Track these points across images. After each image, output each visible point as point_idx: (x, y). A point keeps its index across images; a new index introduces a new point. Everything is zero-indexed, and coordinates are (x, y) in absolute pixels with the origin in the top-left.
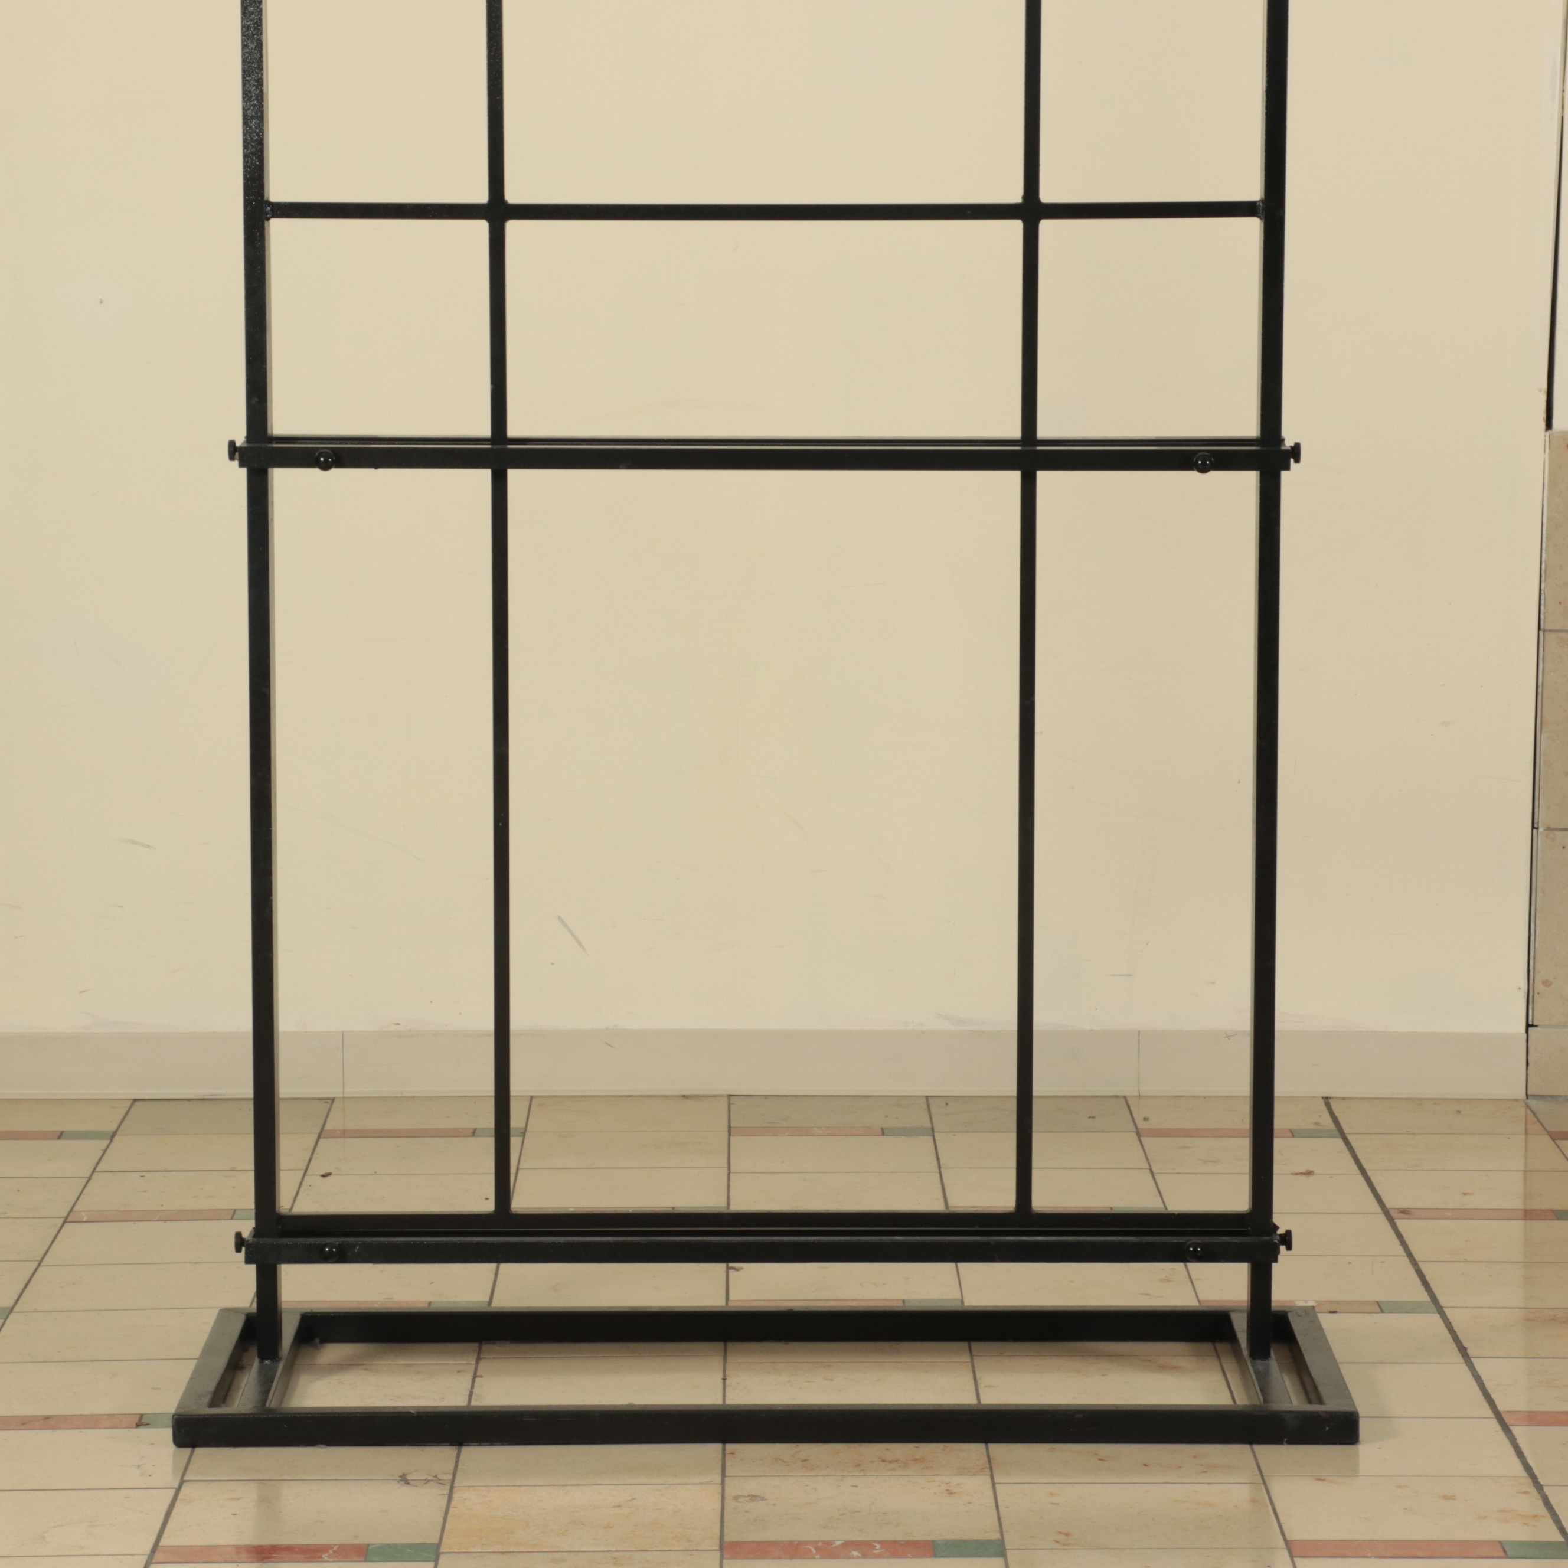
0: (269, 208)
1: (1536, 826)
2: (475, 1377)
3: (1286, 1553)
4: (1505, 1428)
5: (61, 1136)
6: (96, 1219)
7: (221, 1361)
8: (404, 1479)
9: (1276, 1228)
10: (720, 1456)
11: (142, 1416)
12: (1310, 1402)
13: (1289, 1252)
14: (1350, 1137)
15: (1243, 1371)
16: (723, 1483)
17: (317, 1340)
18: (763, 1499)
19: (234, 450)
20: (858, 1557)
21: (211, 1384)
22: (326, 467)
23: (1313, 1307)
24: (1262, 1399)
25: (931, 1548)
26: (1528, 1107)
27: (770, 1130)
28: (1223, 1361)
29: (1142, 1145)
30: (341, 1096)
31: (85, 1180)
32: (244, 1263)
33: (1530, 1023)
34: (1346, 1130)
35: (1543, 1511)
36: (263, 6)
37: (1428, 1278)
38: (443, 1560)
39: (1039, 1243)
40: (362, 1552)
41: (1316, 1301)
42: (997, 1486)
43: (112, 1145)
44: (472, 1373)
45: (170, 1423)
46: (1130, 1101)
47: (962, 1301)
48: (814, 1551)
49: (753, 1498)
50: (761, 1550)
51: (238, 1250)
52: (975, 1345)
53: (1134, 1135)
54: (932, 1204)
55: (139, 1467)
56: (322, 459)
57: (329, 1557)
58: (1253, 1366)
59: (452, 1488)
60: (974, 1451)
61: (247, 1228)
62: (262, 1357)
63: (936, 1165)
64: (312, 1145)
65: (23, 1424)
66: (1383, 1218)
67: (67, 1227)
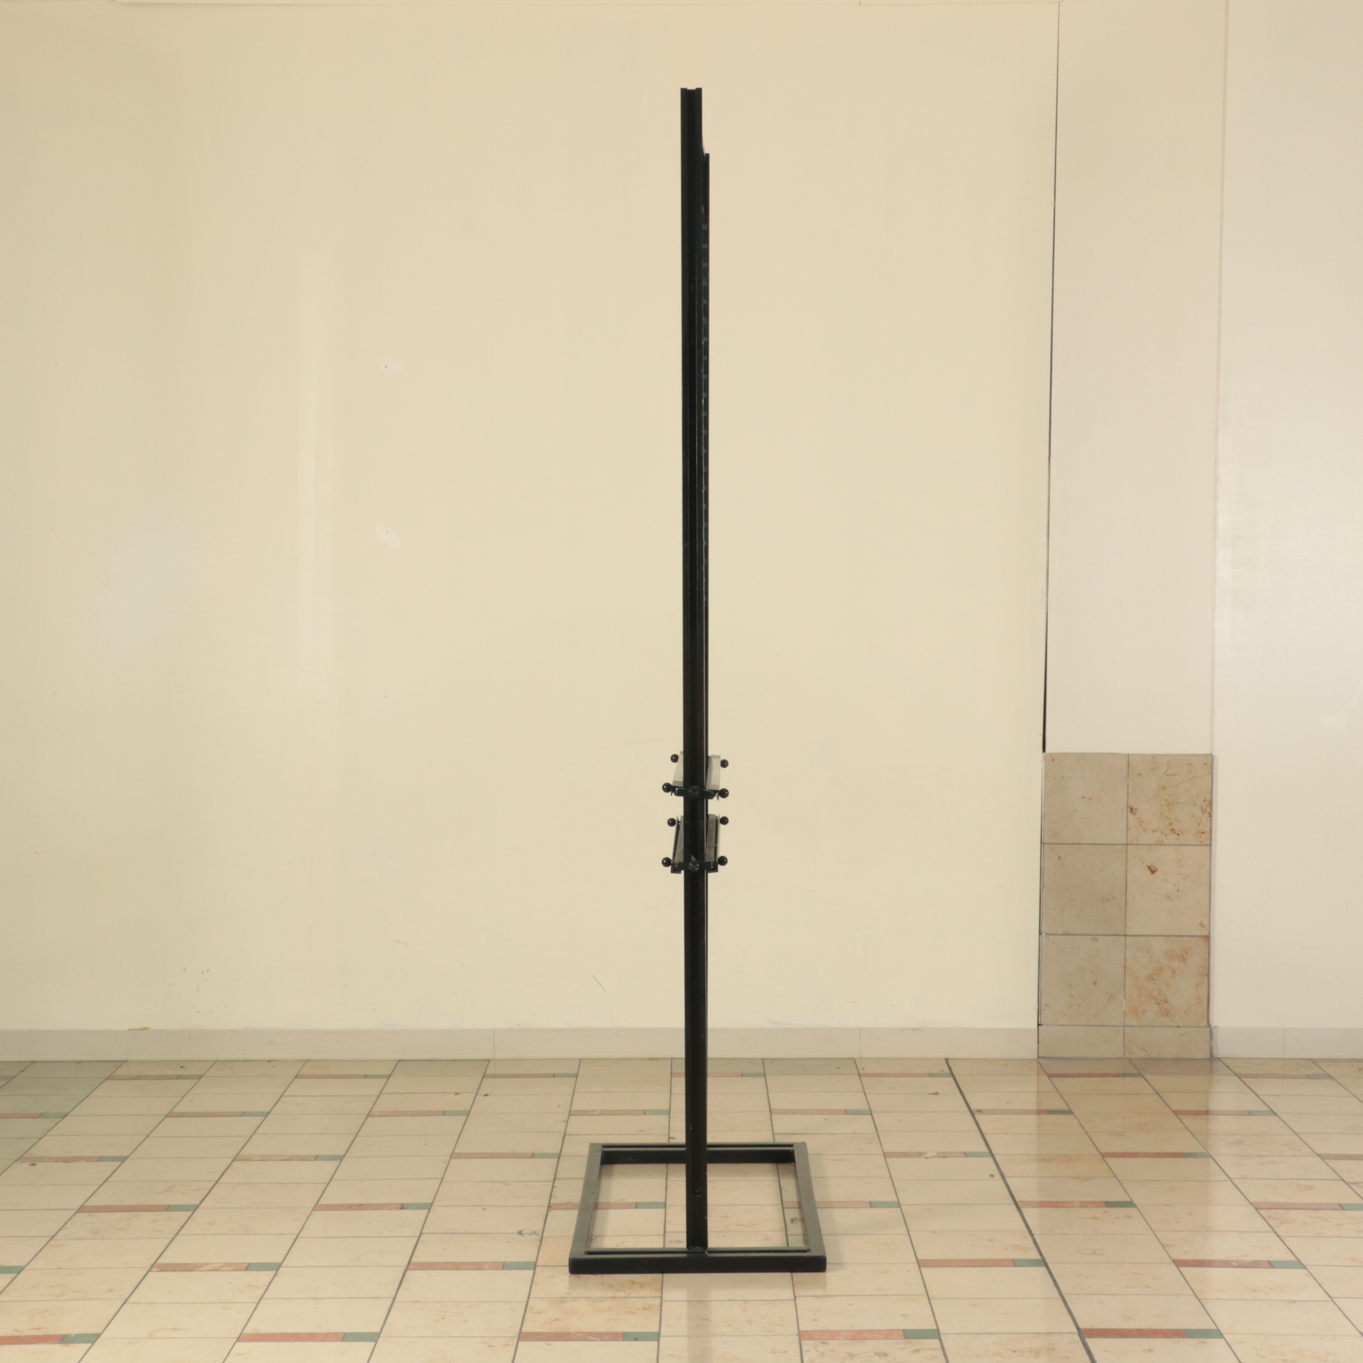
2: (553, 1187)
3: (917, 1266)
4: (1019, 1209)
5: (366, 1077)
6: (382, 1115)
8: (520, 1233)
11: (402, 1204)
14: (956, 1077)
26: (1038, 1063)
29: (861, 1081)
30: (493, 1058)
31: (377, 1097)
33: (1039, 1023)
34: (955, 1073)
35: (1033, 1245)
37: (988, 1141)
38: (537, 1269)
43: (389, 1081)
44: (552, 1185)
46: (856, 1061)
53: (857, 1076)
55: (401, 1227)
57: (487, 1267)
59: (542, 1237)
63: (766, 1090)
64: (480, 1081)
65: (350, 1207)
66: (969, 1114)
67: (369, 1119)
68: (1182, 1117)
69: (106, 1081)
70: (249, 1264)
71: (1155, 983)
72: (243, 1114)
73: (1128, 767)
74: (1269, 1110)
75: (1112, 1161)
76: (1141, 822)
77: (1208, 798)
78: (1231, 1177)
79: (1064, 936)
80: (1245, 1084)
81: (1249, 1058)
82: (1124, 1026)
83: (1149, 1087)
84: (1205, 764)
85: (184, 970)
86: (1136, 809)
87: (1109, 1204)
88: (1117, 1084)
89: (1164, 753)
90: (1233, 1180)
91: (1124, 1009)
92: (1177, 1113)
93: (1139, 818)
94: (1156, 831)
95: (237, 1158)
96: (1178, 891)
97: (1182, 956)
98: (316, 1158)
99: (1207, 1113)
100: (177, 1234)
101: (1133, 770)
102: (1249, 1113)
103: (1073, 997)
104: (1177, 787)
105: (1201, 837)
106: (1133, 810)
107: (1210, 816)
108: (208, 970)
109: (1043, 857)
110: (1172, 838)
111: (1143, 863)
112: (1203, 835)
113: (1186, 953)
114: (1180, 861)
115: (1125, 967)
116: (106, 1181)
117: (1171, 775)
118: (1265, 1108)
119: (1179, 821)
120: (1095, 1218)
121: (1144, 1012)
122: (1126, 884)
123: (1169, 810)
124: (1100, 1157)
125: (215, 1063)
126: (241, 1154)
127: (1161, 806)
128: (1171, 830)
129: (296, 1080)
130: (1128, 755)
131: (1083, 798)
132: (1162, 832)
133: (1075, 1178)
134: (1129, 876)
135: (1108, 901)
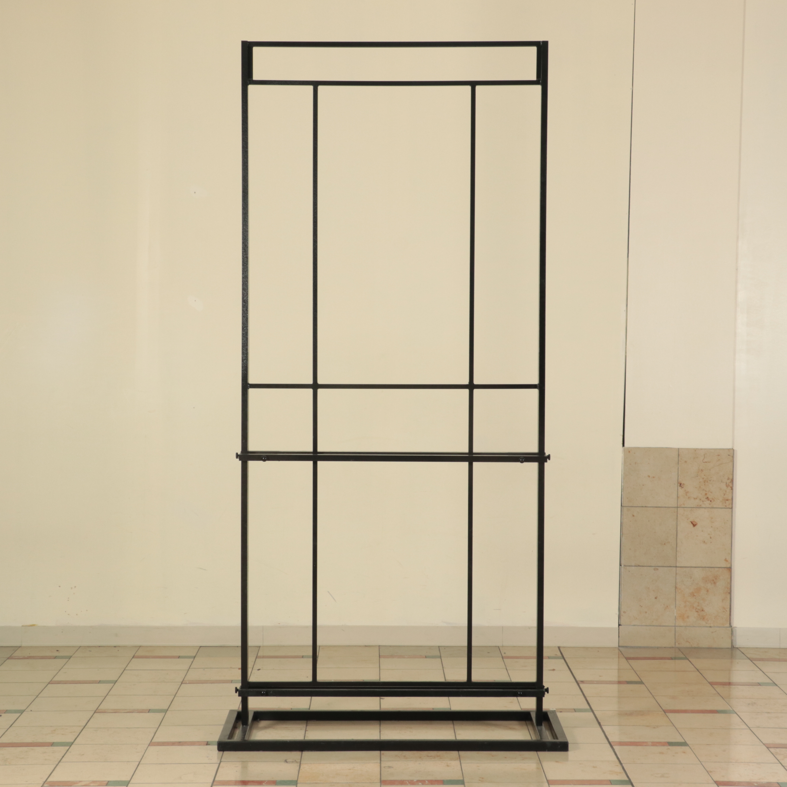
0: (249, 385)
1: (621, 565)
2: (306, 731)
3: (547, 784)
4: (612, 747)
5: (179, 657)
6: (191, 682)
7: (231, 726)
8: (286, 761)
9: (544, 687)
10: (379, 755)
11: (208, 742)
12: (554, 739)
13: (548, 694)
14: (566, 659)
15: (534, 730)
16: (380, 763)
17: (259, 720)
18: (392, 767)
19: (237, 456)
20: (421, 785)
21: (228, 733)
22: (264, 460)
23: (555, 711)
24: (540, 738)
25: (443, 782)
26: (619, 650)
27: (392, 656)
28: (528, 726)
29: (504, 661)
30: (262, 645)
31: (187, 671)
32: (238, 696)
33: (620, 624)
34: (565, 657)
35: (622, 771)
36: (248, 328)
37: (589, 702)
38: (298, 785)
39: (474, 691)
40: (274, 783)
41: (556, 709)
42: (462, 764)
43: (195, 660)
44: (305, 730)
45: (216, 744)
46: (500, 648)
47: (450, 709)
48: (408, 783)
49: (389, 767)
50: (392, 782)
51: (236, 692)
52: (455, 722)
53: (501, 658)
54: (441, 680)
55: (208, 757)
56: (263, 458)
57: (265, 784)
58: (537, 728)
59: (300, 764)
60: (454, 754)
61: (239, 685)
62: (243, 724)
63: (442, 667)
64: (254, 661)
65: (173, 744)
66: (576, 683)
67: (183, 685)
68: (715, 686)
69: (8, 660)
70: (108, 781)
71: (695, 598)
72: (100, 682)
73: (678, 457)
74: (772, 682)
75: (670, 715)
76: (687, 493)
77: (731, 477)
78: (749, 727)
79: (636, 567)
80: (755, 665)
81: (757, 648)
82: (675, 626)
83: (693, 666)
84: (729, 455)
85: (60, 587)
86: (683, 484)
87: (671, 744)
88: (670, 664)
89: (702, 448)
90: (751, 729)
91: (675, 615)
92: (712, 684)
93: (685, 490)
94: (696, 499)
95: (97, 711)
96: (711, 538)
97: (713, 580)
98: (149, 711)
99: (729, 684)
100: (60, 762)
101: (681, 459)
102: (759, 684)
103: (642, 607)
104: (710, 470)
105: (726, 503)
106: (682, 485)
107: (732, 489)
108: (75, 587)
109: (623, 515)
110: (707, 503)
111: (688, 520)
112: (727, 502)
113: (716, 579)
114: (712, 518)
115: (676, 588)
116: (11, 726)
117: (706, 462)
118: (768, 681)
119: (711, 492)
120: (662, 753)
121: (688, 617)
122: (677, 533)
123: (705, 485)
124: (663, 712)
125: (79, 648)
126: (99, 708)
127: (700, 482)
128: (706, 498)
129: (133, 659)
130: (679, 449)
131: (649, 476)
132: (700, 499)
133: (647, 726)
134: (678, 528)
135: (665, 544)
